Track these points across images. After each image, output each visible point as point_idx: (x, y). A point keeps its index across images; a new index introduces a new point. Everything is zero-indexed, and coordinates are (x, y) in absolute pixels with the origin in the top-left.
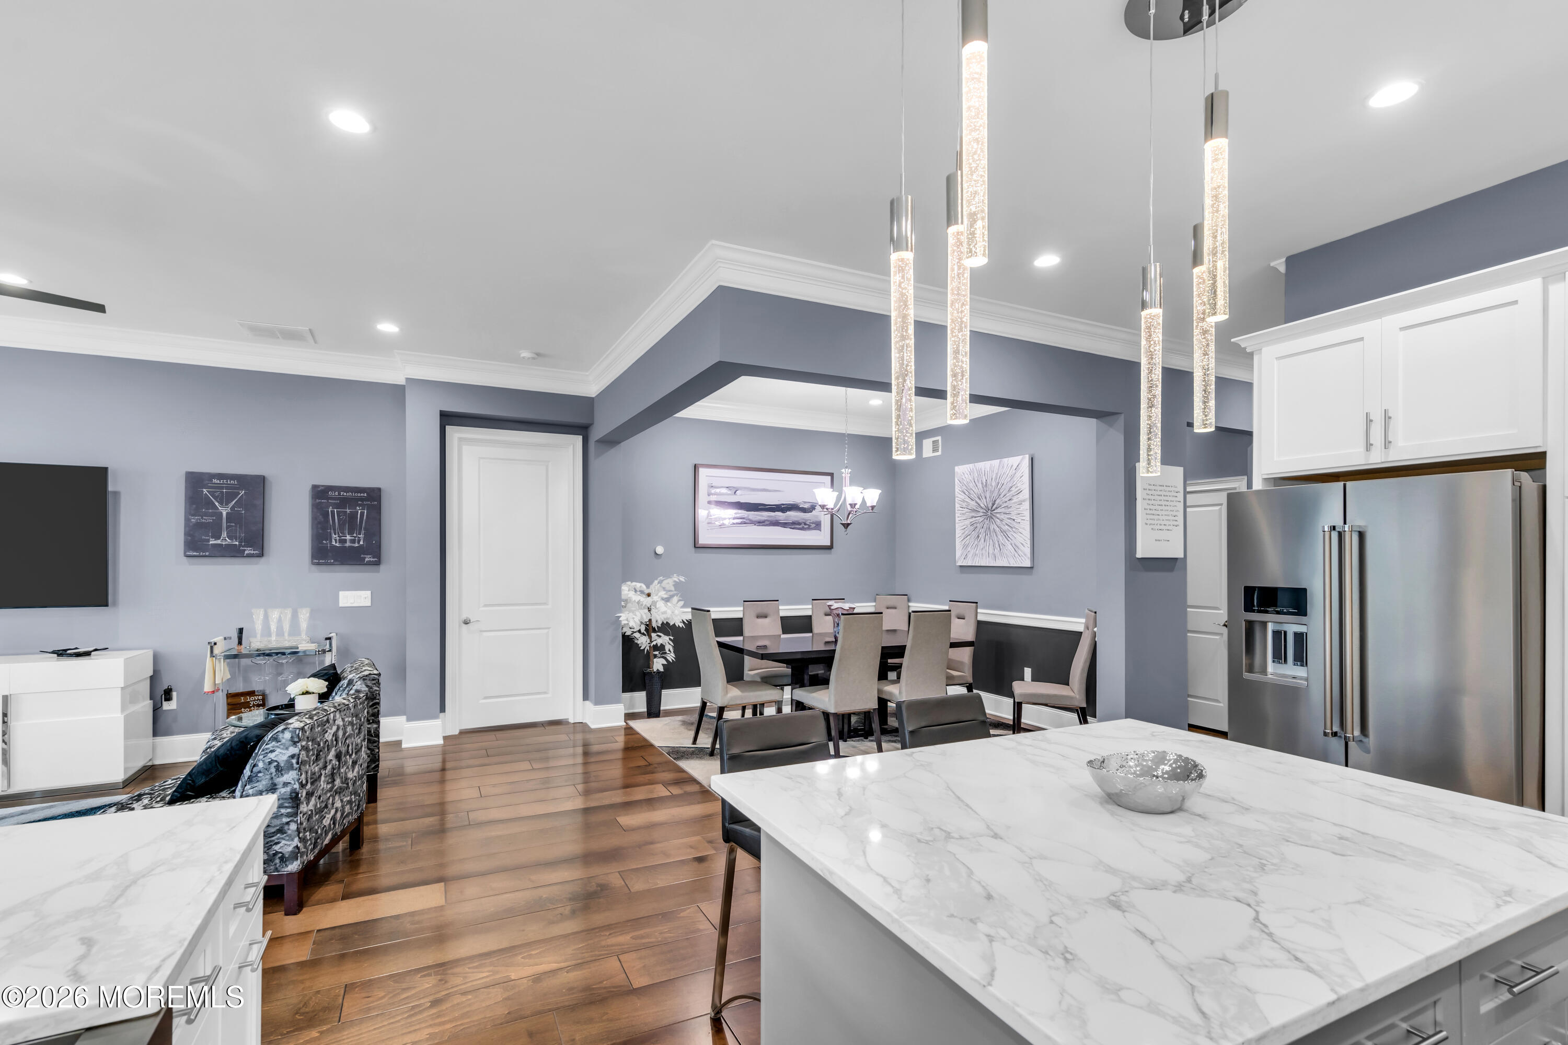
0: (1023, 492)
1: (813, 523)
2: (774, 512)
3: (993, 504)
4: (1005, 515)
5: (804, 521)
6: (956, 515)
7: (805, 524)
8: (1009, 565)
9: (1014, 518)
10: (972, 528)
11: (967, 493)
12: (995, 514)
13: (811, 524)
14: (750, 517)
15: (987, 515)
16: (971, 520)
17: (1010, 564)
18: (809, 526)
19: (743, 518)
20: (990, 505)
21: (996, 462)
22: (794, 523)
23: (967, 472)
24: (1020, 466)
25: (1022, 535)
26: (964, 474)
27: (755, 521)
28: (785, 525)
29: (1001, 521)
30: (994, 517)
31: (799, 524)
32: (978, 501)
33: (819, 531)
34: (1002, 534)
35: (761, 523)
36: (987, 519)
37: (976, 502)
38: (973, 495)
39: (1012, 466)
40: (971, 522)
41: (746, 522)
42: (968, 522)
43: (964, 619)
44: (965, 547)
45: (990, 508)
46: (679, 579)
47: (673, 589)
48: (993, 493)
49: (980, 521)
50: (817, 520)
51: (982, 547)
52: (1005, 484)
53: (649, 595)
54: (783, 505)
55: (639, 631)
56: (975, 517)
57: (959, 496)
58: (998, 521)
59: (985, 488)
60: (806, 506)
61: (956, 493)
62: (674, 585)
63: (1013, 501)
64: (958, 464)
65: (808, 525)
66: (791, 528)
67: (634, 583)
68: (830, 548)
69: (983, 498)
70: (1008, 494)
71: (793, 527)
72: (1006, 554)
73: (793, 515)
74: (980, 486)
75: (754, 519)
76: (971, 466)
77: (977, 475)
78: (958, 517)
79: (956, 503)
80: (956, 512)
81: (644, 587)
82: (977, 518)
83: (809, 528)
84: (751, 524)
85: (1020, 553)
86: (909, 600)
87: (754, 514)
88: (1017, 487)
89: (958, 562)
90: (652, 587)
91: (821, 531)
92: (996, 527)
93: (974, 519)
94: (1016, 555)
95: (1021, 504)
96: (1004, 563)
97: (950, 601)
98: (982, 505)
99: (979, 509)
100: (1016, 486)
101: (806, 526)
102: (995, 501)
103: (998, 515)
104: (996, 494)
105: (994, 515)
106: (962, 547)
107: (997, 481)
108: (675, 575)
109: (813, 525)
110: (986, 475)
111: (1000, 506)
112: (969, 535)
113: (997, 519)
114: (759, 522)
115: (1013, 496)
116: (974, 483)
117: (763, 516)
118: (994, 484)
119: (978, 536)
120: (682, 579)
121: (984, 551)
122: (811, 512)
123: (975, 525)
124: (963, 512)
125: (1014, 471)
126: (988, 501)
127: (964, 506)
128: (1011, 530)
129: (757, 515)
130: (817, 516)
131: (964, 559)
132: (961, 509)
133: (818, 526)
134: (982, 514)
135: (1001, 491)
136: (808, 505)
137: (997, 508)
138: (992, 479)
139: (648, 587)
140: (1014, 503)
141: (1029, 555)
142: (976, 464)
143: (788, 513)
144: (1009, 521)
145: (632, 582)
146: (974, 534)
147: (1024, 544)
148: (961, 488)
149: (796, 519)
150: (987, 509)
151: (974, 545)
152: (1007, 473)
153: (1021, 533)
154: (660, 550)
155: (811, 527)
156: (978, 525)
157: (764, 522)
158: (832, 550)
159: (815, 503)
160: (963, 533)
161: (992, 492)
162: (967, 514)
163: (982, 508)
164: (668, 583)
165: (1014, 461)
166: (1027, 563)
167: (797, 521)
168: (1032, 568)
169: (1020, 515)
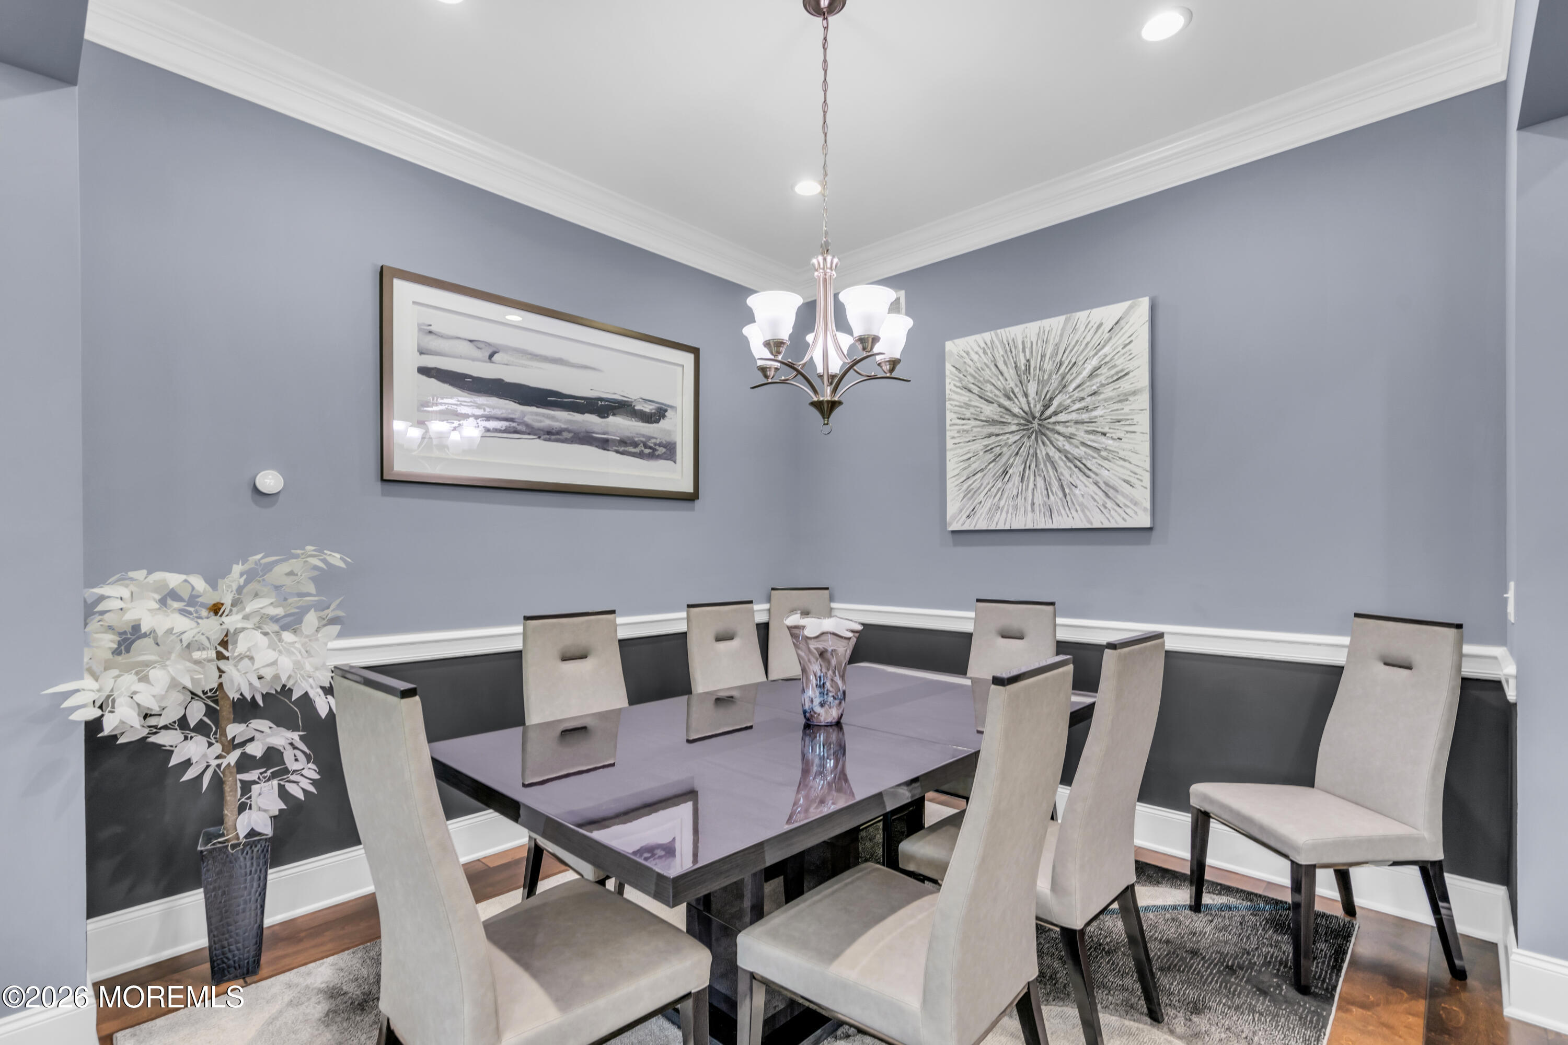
0: (1131, 374)
1: (660, 445)
2: (583, 413)
3: (1046, 407)
4: (1079, 426)
5: (644, 439)
6: (948, 434)
7: (646, 446)
8: (1088, 526)
9: (1106, 430)
10: (990, 456)
11: (976, 390)
12: (1050, 426)
13: (657, 447)
14: (526, 419)
15: (1028, 429)
16: (986, 442)
17: (1092, 524)
18: (655, 450)
19: (512, 420)
20: (1037, 409)
21: (1055, 323)
22: (623, 442)
23: (977, 349)
24: (1122, 323)
25: (1126, 464)
26: (968, 353)
27: (539, 429)
28: (604, 444)
29: (1069, 438)
30: (1048, 432)
31: (635, 445)
32: (1007, 403)
33: (672, 463)
34: (1069, 464)
35: (551, 434)
36: (1029, 437)
37: (1000, 405)
38: (991, 392)
39: (1101, 325)
40: (986, 446)
41: (516, 429)
42: (978, 446)
43: (1021, 638)
44: (969, 494)
45: (1038, 415)
46: (324, 561)
47: (312, 588)
48: (1043, 387)
49: (1010, 441)
50: (668, 439)
51: (1015, 492)
52: (1080, 364)
53: (216, 609)
54: (601, 399)
55: (183, 723)
56: (997, 435)
57: (955, 397)
58: (1061, 438)
59: (1024, 377)
60: (648, 408)
61: (948, 392)
62: (313, 579)
63: (1102, 396)
64: (952, 338)
65: (650, 448)
66: (617, 452)
67: (158, 576)
68: (691, 498)
69: (1019, 395)
70: (1088, 384)
71: (622, 449)
72: (1081, 505)
73: (619, 425)
74: (1010, 373)
75: (537, 425)
76: (987, 336)
77: (1002, 352)
78: (953, 438)
79: (947, 412)
80: (948, 427)
81: (199, 584)
82: (1000, 437)
83: (653, 456)
84: (529, 434)
85: (1121, 499)
86: (832, 599)
87: (537, 414)
88: (1115, 366)
89: (951, 524)
90: (223, 584)
91: (675, 462)
92: (1052, 452)
93: (993, 439)
94: (1110, 504)
95: (1127, 400)
96: (1078, 522)
97: (978, 601)
98: (1016, 410)
99: (1009, 419)
100: (1109, 365)
101: (647, 451)
102: (1051, 399)
103: (1059, 428)
104: (1055, 385)
105: (1048, 429)
106: (962, 495)
107: (1058, 359)
108: (309, 548)
109: (661, 450)
110: (1027, 351)
111: (1066, 409)
112: (982, 470)
113: (1056, 436)
114: (549, 433)
115: (1103, 385)
116: (994, 369)
117: (553, 418)
118: (1048, 366)
119: (1005, 472)
120: (336, 559)
121: (1020, 501)
122: (657, 421)
123: (997, 451)
124: (965, 427)
125: (1107, 336)
126: (1032, 402)
127: (968, 415)
128: (1096, 455)
129: (544, 415)
130: (669, 432)
131: (968, 516)
132: (961, 422)
133: (669, 451)
134: (1014, 428)
135: (1069, 377)
136: (651, 407)
137: (1055, 413)
138: (1043, 356)
139: (214, 585)
140: (1105, 400)
141: (1147, 504)
142: (999, 331)
143: (612, 419)
144: (1092, 437)
145: (149, 573)
146: (997, 467)
147: (1133, 480)
148: (961, 380)
149: (627, 434)
150: (1029, 417)
151: (994, 490)
152: (1088, 339)
153: (1125, 460)
154: (269, 481)
155: (657, 453)
156: (1005, 449)
157: (559, 432)
158: (697, 502)
159: (665, 405)
160: (965, 469)
161: (1041, 383)
162: (975, 430)
163: (1014, 415)
164: (291, 573)
165: (1107, 314)
166: (1145, 522)
167: (628, 438)
168: (1150, 529)
169: (1121, 423)
